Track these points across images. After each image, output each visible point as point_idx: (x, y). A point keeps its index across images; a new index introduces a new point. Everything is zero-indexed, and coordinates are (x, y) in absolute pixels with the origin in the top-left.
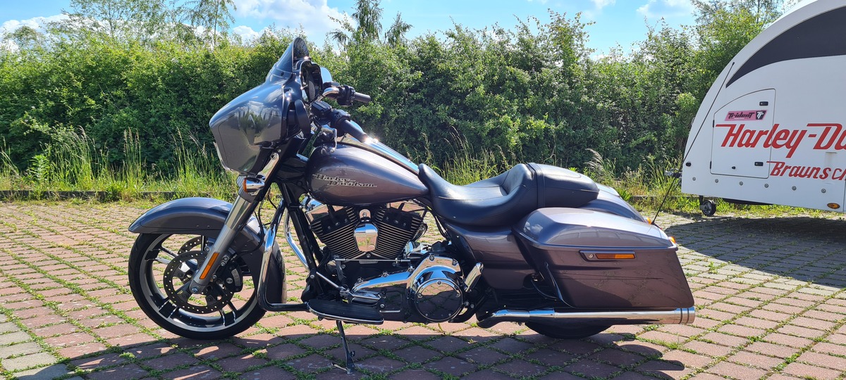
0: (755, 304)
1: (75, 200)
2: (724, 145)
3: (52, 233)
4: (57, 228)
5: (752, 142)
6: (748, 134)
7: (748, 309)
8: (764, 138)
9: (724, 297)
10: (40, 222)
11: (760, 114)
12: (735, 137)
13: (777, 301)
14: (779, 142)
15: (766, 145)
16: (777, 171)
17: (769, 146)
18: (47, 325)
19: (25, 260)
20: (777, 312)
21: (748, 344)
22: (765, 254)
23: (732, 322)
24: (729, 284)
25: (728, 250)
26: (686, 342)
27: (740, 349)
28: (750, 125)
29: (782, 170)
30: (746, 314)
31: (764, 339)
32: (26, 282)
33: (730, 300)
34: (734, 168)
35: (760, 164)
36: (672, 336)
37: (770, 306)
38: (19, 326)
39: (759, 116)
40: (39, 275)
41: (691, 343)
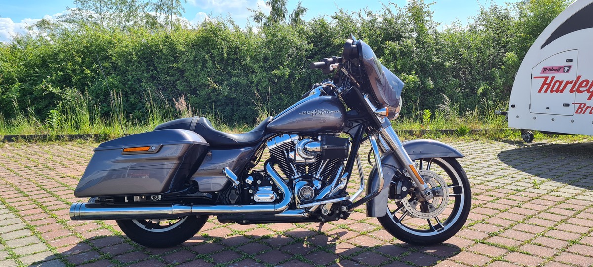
0: (570, 213)
1: (78, 141)
2: (540, 91)
3: (63, 166)
4: (66, 162)
5: (561, 89)
6: (558, 84)
7: (565, 217)
8: (570, 86)
9: (546, 208)
10: (55, 158)
11: (567, 68)
12: (548, 86)
13: (586, 210)
14: (581, 89)
15: (572, 91)
16: (580, 110)
17: (573, 92)
18: (59, 238)
19: (44, 187)
20: (588, 219)
21: (569, 246)
22: (573, 173)
23: (555, 228)
24: (549, 198)
25: (546, 170)
26: (522, 245)
27: (563, 250)
28: (559, 76)
29: (584, 109)
30: (564, 221)
31: (580, 242)
32: (45, 204)
33: (551, 210)
34: (547, 108)
35: (568, 105)
36: (511, 240)
37: (582, 215)
38: (40, 239)
39: (566, 70)
40: (53, 199)
41: (525, 246)
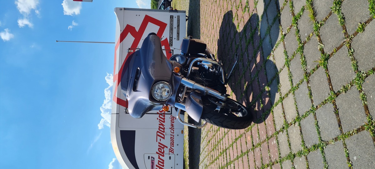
11: (152, 159)
12: (160, 168)
14: (162, 151)
15: (163, 156)
16: (172, 151)
28: (156, 163)
34: (172, 168)
35: (170, 157)
39: (153, 159)
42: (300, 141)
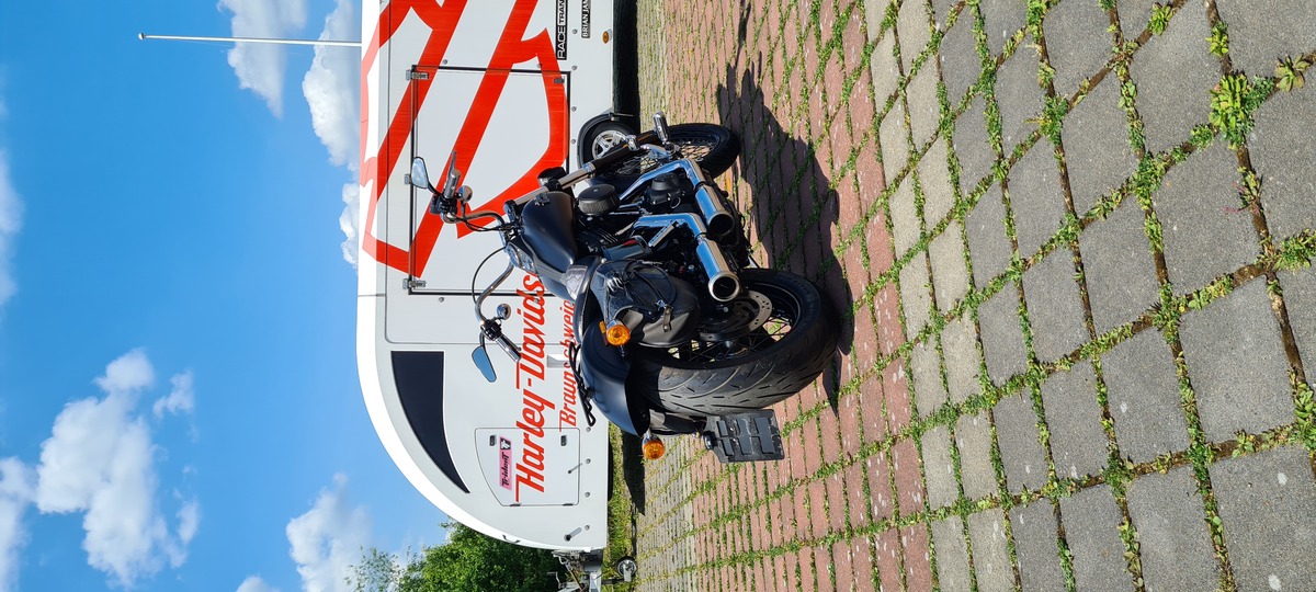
2: (541, 489)
5: (537, 452)
6: (529, 458)
8: (533, 438)
11: (504, 445)
12: (531, 476)
14: (537, 419)
15: (541, 434)
16: (570, 419)
17: (542, 431)
28: (517, 457)
29: (569, 413)
34: (570, 472)
35: (564, 439)
39: (507, 446)
42: (975, 368)
